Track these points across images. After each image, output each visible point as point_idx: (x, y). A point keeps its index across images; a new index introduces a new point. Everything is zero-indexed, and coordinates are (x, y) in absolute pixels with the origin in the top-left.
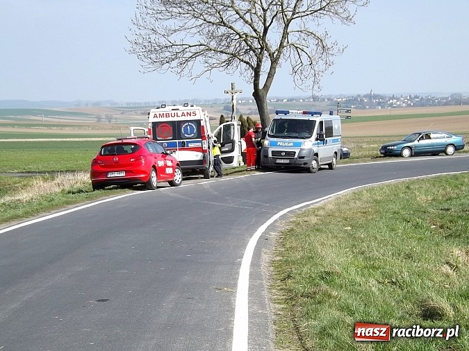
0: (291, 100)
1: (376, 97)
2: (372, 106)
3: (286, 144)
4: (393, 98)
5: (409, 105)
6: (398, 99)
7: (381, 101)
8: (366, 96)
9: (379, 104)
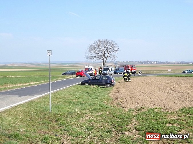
0: (130, 62)
1: (149, 61)
2: (148, 64)
3: (105, 71)
4: (153, 62)
5: (156, 64)
6: (154, 62)
7: (150, 62)
8: (147, 61)
9: (150, 63)
